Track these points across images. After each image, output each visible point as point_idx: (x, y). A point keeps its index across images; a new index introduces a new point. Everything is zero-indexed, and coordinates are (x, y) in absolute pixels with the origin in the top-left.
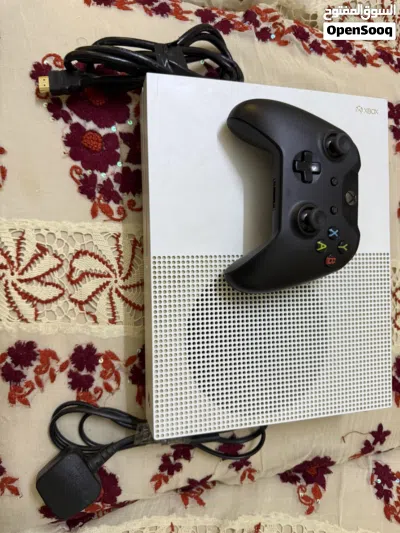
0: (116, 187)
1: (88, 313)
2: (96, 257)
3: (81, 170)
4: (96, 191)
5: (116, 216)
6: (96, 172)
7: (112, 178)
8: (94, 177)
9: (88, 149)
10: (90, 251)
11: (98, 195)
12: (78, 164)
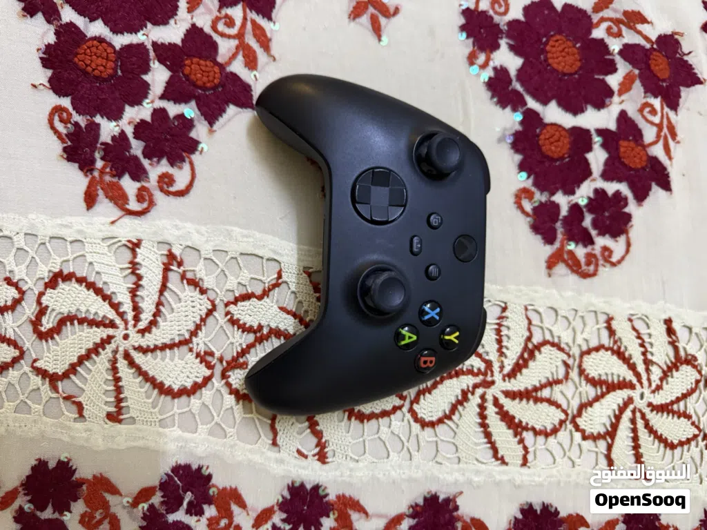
0: (137, 147)
1: (67, 398)
2: (91, 286)
3: (70, 115)
4: (97, 155)
5: (133, 205)
6: (98, 119)
7: (129, 131)
8: (94, 128)
9: (85, 73)
10: (79, 275)
11: (99, 164)
12: (66, 102)
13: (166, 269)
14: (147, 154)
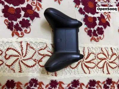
0: (20, 26)
1: (12, 69)
2: (14, 50)
3: (8, 21)
4: (13, 27)
5: (20, 35)
6: (13, 21)
7: (19, 23)
8: (12, 23)
9: (10, 13)
10: (12, 48)
11: (14, 29)
13: (27, 46)
14: (22, 27)
